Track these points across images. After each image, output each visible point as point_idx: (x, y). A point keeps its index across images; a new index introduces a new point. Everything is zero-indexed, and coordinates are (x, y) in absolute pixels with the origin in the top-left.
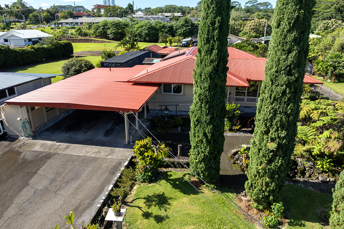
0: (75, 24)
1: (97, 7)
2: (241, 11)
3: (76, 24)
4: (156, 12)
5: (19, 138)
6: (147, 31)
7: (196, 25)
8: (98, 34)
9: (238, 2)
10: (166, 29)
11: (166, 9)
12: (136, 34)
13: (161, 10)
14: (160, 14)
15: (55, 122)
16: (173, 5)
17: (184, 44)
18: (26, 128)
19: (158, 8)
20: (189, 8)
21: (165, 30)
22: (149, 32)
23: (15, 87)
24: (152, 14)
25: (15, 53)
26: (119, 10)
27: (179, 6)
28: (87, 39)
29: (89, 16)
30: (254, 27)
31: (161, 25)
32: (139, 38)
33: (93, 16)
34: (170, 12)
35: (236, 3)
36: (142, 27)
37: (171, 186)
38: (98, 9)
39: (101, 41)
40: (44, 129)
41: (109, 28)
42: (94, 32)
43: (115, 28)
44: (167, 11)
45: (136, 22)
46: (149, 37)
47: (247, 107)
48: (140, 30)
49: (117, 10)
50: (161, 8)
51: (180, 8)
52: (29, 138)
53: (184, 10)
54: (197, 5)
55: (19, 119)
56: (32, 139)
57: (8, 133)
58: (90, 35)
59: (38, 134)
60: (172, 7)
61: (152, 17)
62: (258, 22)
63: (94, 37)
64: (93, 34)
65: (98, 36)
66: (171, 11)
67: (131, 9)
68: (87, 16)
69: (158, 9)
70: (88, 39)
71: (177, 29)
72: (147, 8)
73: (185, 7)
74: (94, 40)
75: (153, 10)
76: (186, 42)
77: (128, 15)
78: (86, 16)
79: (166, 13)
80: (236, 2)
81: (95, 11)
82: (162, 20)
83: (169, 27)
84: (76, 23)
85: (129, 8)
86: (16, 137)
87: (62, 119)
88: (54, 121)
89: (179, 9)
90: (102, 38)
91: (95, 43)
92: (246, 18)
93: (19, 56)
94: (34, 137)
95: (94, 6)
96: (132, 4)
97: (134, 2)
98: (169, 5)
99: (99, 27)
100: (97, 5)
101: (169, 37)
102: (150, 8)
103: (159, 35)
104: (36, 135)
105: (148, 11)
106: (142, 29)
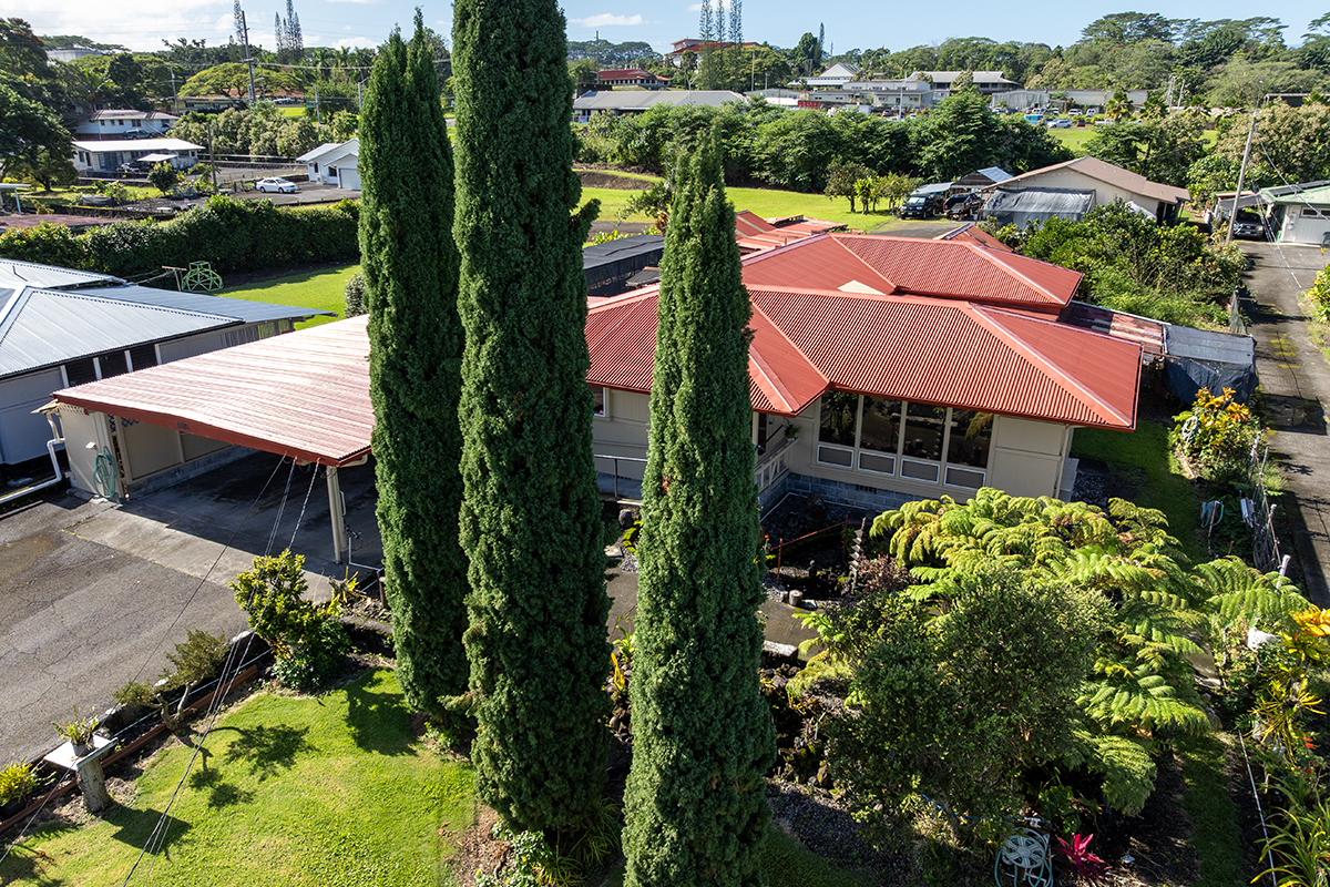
0: (581, 112)
1: (688, 48)
2: (1278, 60)
3: (584, 114)
4: (905, 67)
5: (92, 500)
6: (803, 150)
7: (1001, 128)
8: (632, 157)
9: (1272, 21)
10: (881, 142)
11: (949, 53)
12: (763, 157)
13: (925, 60)
14: (916, 74)
15: (212, 466)
16: (977, 39)
17: (914, 207)
18: (107, 474)
19: (915, 50)
20: (1045, 51)
21: (875, 144)
22: (810, 151)
23: (157, 346)
24: (890, 74)
25: (287, 224)
26: (754, 62)
27: (1001, 43)
28: (589, 174)
29: (650, 83)
30: (1265, 138)
31: (860, 126)
32: (773, 172)
33: (666, 82)
34: (961, 65)
35: (1263, 26)
36: (786, 132)
37: (348, 713)
38: (689, 55)
39: (636, 181)
40: (171, 481)
41: (669, 137)
42: (620, 149)
43: (688, 138)
44: (950, 64)
45: (772, 113)
46: (811, 170)
47: (862, 487)
48: (780, 142)
49: (749, 59)
50: (928, 52)
51: (1008, 49)
52: (114, 504)
53: (1020, 57)
54: (1080, 36)
55: (90, 445)
56: (119, 509)
57: (74, 483)
58: (605, 160)
59: (145, 494)
60: (974, 45)
61: (876, 89)
62: (1286, 118)
63: (621, 167)
64: (614, 157)
65: (634, 164)
66: (968, 61)
67: (811, 55)
68: (642, 81)
69: (916, 54)
70: (594, 174)
71: (923, 142)
72: (874, 49)
73: (1027, 44)
74: (614, 178)
75: (894, 58)
76: (922, 200)
77: (790, 80)
78: (639, 82)
79: (945, 70)
80: (1262, 20)
81: (677, 63)
82: (916, 99)
83: (893, 135)
84: (584, 111)
85: (806, 50)
86: (85, 496)
87: (248, 457)
88: (210, 462)
89: (1002, 52)
90: (643, 172)
91: (613, 187)
92: (1293, 91)
93: (301, 234)
94: (127, 506)
95: (676, 44)
96: (816, 35)
97: (825, 30)
98: (962, 40)
99: (638, 130)
100: (685, 41)
101: (862, 177)
102: (887, 52)
103: (828, 167)
104: (136, 498)
105: (874, 63)
106: (785, 141)
